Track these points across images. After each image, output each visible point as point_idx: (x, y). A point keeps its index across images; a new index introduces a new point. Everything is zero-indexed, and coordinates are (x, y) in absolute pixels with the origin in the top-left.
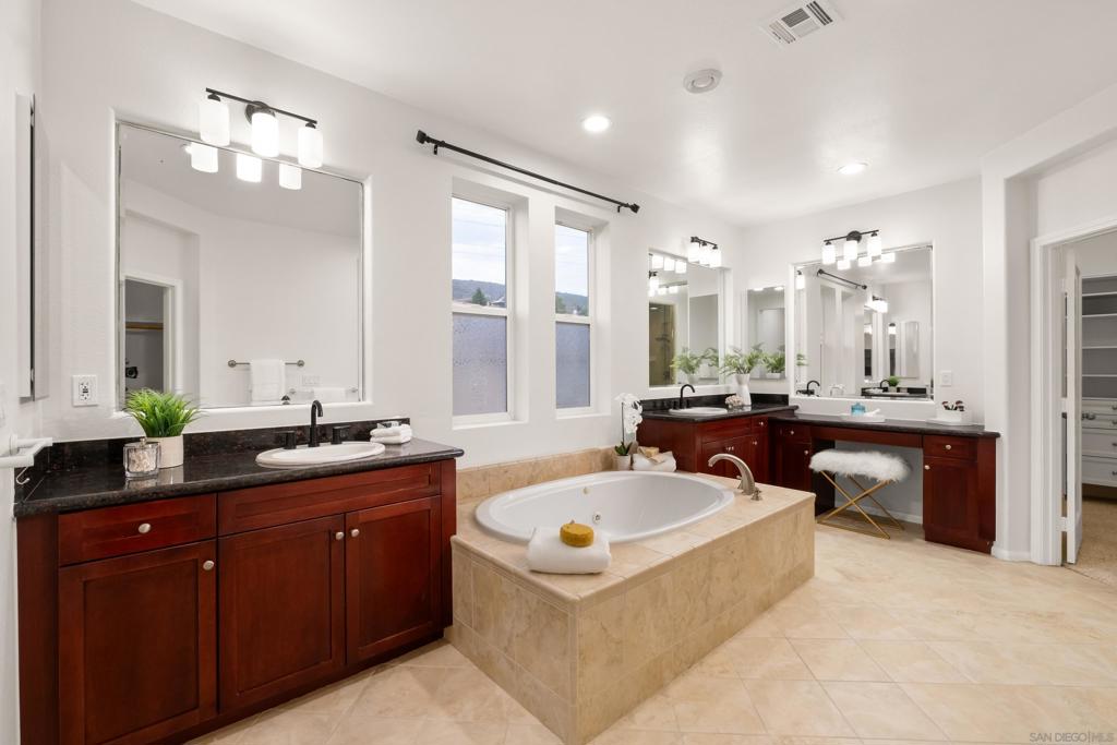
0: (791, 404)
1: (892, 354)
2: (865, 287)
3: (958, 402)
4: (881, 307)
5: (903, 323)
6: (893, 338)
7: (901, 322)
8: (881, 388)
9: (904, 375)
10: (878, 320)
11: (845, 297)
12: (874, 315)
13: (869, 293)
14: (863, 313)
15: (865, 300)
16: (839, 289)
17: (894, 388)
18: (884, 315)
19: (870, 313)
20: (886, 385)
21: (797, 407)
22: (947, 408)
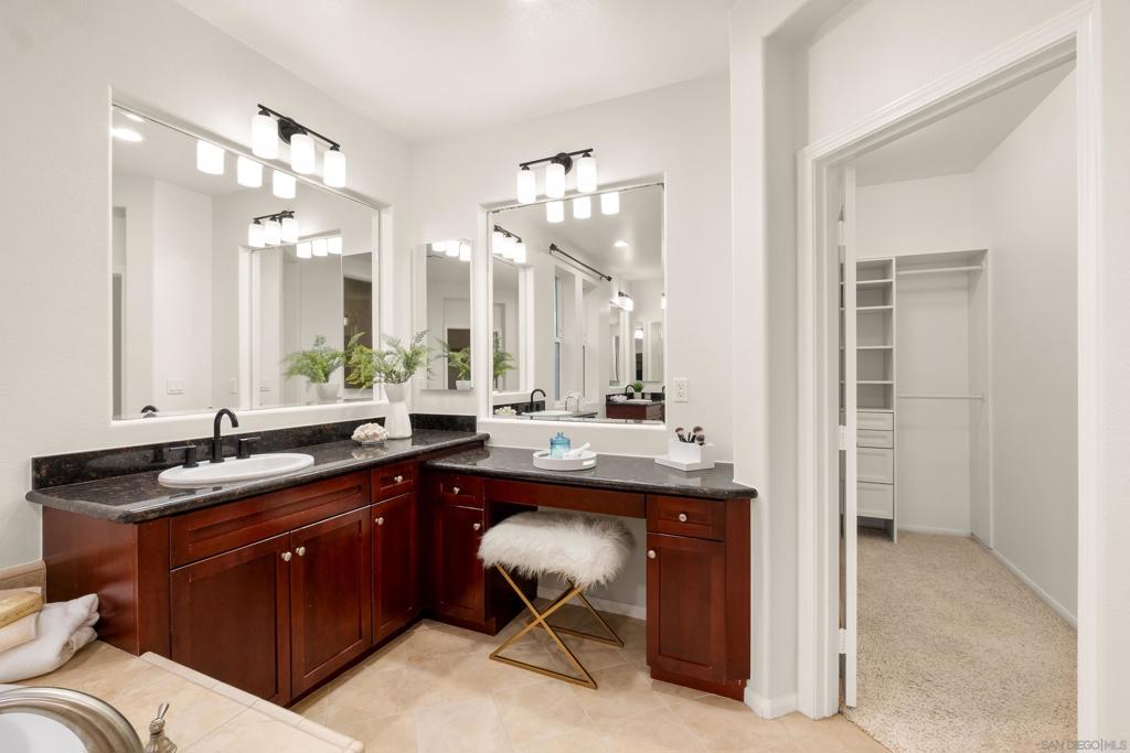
0: (480, 431)
1: (639, 358)
2: (609, 279)
3: (697, 429)
4: (628, 305)
5: (649, 323)
6: (639, 343)
7: (648, 322)
8: (625, 395)
9: (650, 380)
10: (625, 320)
11: (587, 289)
12: (622, 314)
13: (615, 287)
14: (609, 309)
15: (610, 295)
16: (580, 277)
17: (639, 394)
18: (630, 313)
19: (617, 311)
20: (631, 390)
21: (487, 437)
22: (682, 438)
